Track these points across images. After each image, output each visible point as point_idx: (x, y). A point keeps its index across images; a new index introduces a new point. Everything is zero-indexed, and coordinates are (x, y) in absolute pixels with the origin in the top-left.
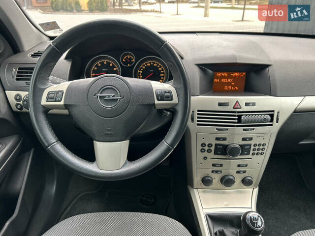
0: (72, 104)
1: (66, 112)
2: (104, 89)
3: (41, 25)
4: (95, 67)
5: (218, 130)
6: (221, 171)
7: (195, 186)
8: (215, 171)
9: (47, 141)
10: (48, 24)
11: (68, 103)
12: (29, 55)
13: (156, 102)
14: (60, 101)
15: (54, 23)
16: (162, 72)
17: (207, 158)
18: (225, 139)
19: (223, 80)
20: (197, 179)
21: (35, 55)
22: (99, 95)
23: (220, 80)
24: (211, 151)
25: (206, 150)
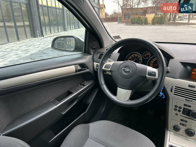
0: (113, 70)
1: (110, 73)
2: (126, 67)
4: (131, 57)
5: (186, 100)
6: (186, 125)
7: (169, 129)
10: (116, 36)
11: (111, 70)
12: (105, 49)
13: (147, 76)
14: (109, 69)
15: (119, 36)
17: (177, 115)
18: (190, 106)
22: (123, 69)
24: (181, 111)
25: (178, 110)
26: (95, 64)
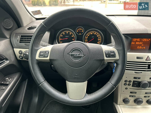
3: (32, 12)
4: (62, 35)
5: (136, 73)
6: (135, 96)
7: (119, 103)
8: (132, 96)
9: (39, 81)
10: (36, 11)
11: (52, 58)
12: (26, 28)
13: (105, 58)
14: (47, 57)
15: (39, 11)
16: (99, 37)
17: (127, 88)
18: (139, 78)
19: (137, 43)
20: (120, 99)
21: (30, 29)
22: (70, 53)
23: (135, 43)
24: (130, 84)
25: (127, 84)
26: (17, 50)
